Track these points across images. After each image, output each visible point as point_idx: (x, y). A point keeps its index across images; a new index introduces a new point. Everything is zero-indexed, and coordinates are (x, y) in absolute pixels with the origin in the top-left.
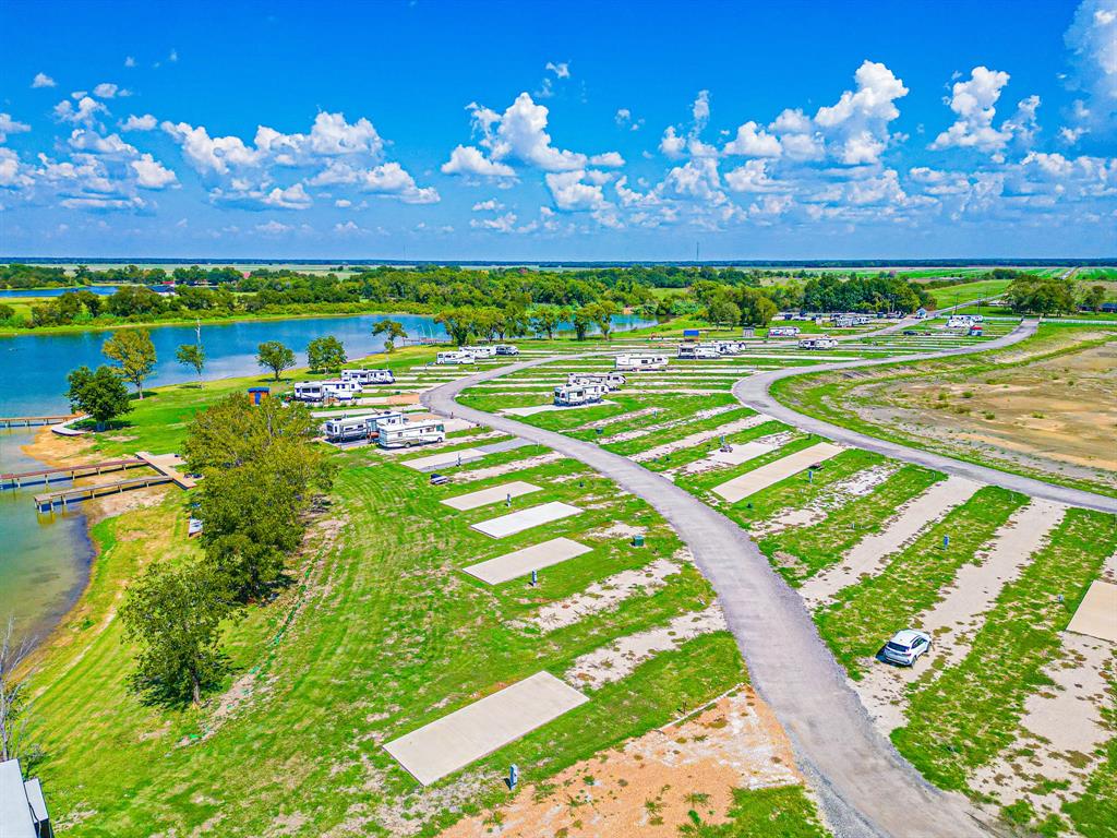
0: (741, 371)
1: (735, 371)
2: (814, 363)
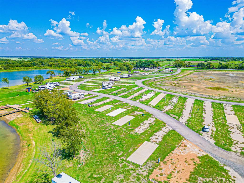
0: (135, 80)
1: (133, 80)
2: (147, 78)
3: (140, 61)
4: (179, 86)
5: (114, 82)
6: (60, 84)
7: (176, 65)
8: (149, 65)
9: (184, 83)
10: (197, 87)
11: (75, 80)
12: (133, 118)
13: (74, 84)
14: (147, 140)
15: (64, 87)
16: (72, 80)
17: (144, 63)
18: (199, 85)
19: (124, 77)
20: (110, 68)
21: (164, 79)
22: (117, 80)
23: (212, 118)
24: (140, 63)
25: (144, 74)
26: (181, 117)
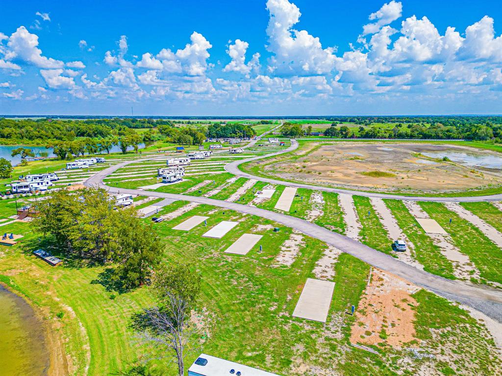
0: (221, 163)
1: (218, 163)
2: (242, 159)
3: (216, 126)
4: (309, 172)
5: (183, 169)
6: (60, 178)
7: (286, 133)
8: (235, 133)
9: (314, 165)
10: (341, 172)
11: (88, 166)
12: (261, 238)
13: (92, 175)
14: (309, 277)
15: (72, 183)
16: (80, 167)
17: (224, 129)
18: (343, 169)
19: (196, 157)
20: (153, 140)
21: (275, 160)
22: (185, 163)
23: (398, 227)
24: (216, 128)
25: (235, 151)
26: (346, 229)
